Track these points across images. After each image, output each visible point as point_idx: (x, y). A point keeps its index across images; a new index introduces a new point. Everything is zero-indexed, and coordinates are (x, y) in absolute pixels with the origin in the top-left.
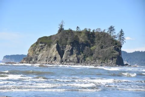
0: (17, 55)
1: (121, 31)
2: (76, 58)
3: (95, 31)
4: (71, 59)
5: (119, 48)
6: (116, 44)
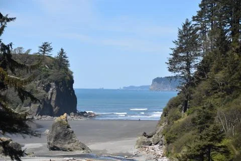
1: (62, 52)
5: (53, 84)
6: (46, 76)
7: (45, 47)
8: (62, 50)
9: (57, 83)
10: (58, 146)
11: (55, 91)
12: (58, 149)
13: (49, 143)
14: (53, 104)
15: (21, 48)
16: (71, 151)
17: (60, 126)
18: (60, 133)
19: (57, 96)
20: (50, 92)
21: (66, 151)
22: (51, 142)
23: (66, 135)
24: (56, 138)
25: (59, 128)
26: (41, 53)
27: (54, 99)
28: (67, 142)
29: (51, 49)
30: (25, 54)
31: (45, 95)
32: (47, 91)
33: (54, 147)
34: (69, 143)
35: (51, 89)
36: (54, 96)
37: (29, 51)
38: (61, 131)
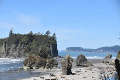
0: (74, 47)
1: (54, 34)
2: (18, 53)
3: (36, 35)
4: (15, 54)
5: (51, 46)
6: (49, 43)
7: (48, 32)
8: (54, 33)
9: (53, 45)
10: (81, 64)
11: (52, 48)
12: (81, 66)
13: (77, 64)
14: (51, 53)
15: (39, 33)
16: (87, 66)
17: (82, 57)
18: (82, 60)
19: (53, 50)
20: (50, 49)
21: (85, 66)
22: (78, 63)
23: (84, 60)
24: (80, 61)
25: (81, 58)
26: (46, 34)
27: (52, 51)
28: (85, 63)
29: (50, 33)
30: (41, 35)
31: (49, 50)
32: (49, 48)
33: (80, 65)
34: (86, 64)
35: (51, 48)
36: (52, 50)
37: (42, 34)
38: (82, 59)
